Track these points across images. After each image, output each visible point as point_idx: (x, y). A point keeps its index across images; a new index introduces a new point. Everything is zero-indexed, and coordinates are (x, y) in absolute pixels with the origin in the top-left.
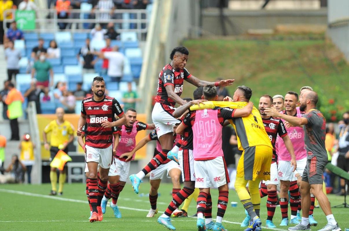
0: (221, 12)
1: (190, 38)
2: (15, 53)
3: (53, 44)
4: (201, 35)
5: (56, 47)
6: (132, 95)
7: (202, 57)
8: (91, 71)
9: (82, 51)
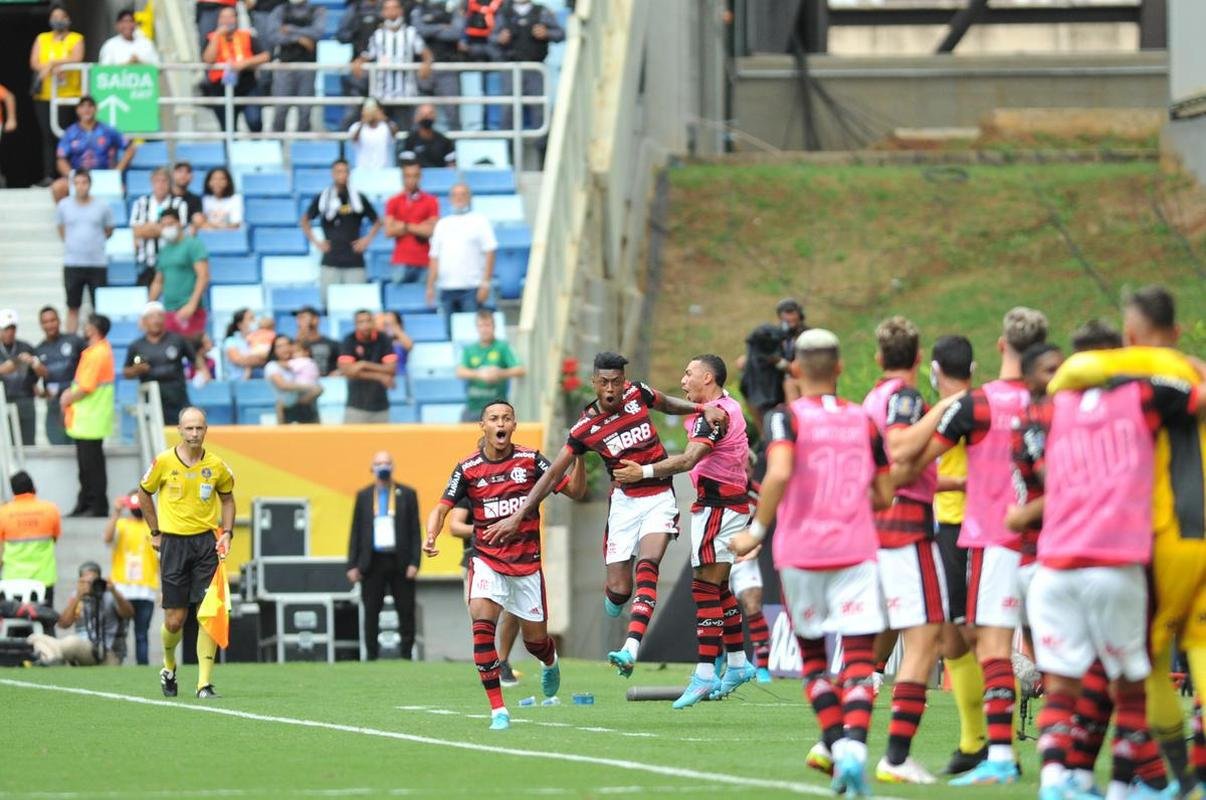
0: (801, 65)
1: (693, 156)
2: (93, 212)
3: (218, 182)
4: (729, 147)
5: (228, 191)
6: (493, 356)
7: (734, 223)
8: (354, 273)
9: (322, 206)
